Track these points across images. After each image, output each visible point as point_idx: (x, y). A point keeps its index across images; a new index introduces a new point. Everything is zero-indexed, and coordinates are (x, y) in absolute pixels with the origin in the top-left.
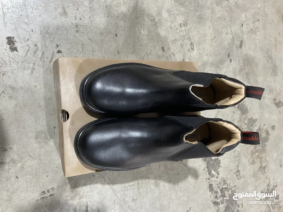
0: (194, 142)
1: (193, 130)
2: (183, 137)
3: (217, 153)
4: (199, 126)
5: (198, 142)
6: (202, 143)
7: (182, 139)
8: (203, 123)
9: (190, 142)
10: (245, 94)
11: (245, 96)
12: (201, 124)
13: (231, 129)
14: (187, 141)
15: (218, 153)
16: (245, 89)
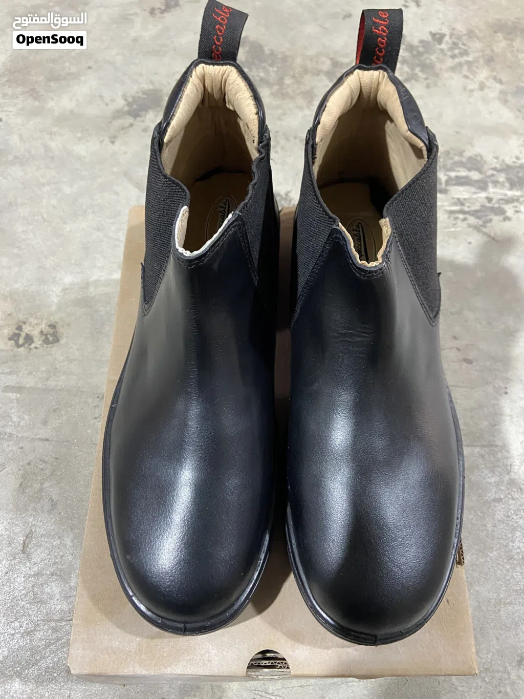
0: (384, 229)
1: (340, 232)
2: (362, 270)
3: (425, 153)
4: (329, 211)
5: (385, 218)
6: (389, 202)
7: (370, 272)
8: (317, 197)
9: (385, 244)
10: (226, 64)
11: (230, 64)
12: (319, 203)
13: (346, 103)
14: (379, 256)
15: (424, 149)
16: (206, 63)
